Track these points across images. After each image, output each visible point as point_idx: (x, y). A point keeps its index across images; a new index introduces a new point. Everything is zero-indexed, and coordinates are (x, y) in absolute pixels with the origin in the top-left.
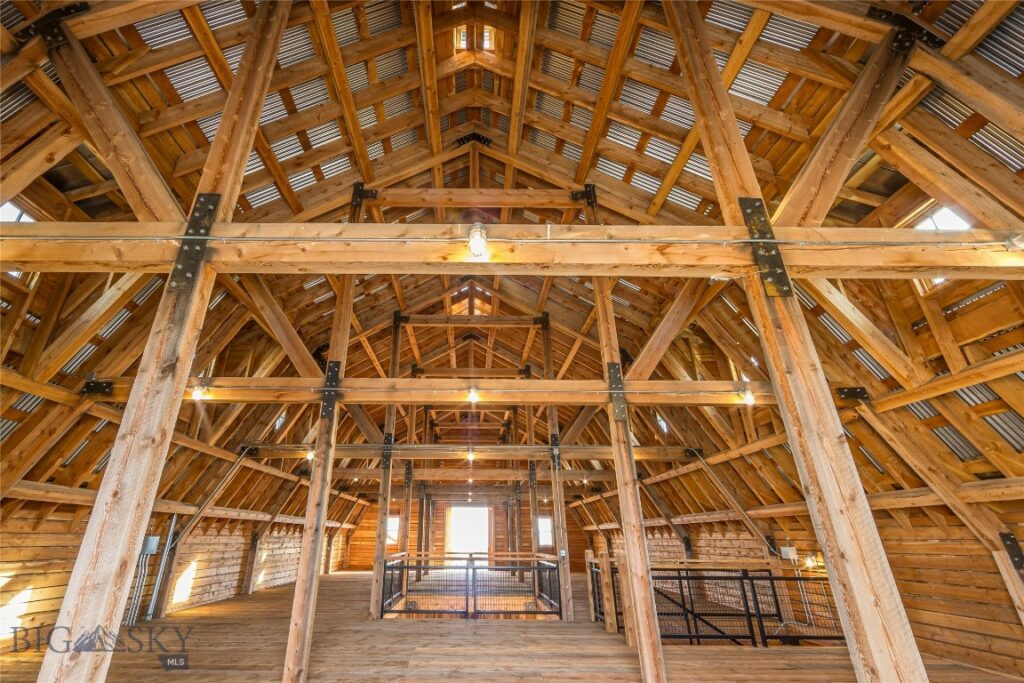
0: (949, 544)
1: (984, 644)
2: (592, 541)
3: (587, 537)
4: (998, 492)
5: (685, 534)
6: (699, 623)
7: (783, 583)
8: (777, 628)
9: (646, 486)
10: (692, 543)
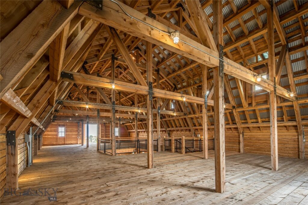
0: (232, 134)
1: (232, 148)
2: (129, 134)
3: (128, 133)
4: (247, 125)
5: (169, 132)
6: (187, 149)
7: (195, 141)
8: (192, 150)
9: (162, 121)
10: (170, 134)
